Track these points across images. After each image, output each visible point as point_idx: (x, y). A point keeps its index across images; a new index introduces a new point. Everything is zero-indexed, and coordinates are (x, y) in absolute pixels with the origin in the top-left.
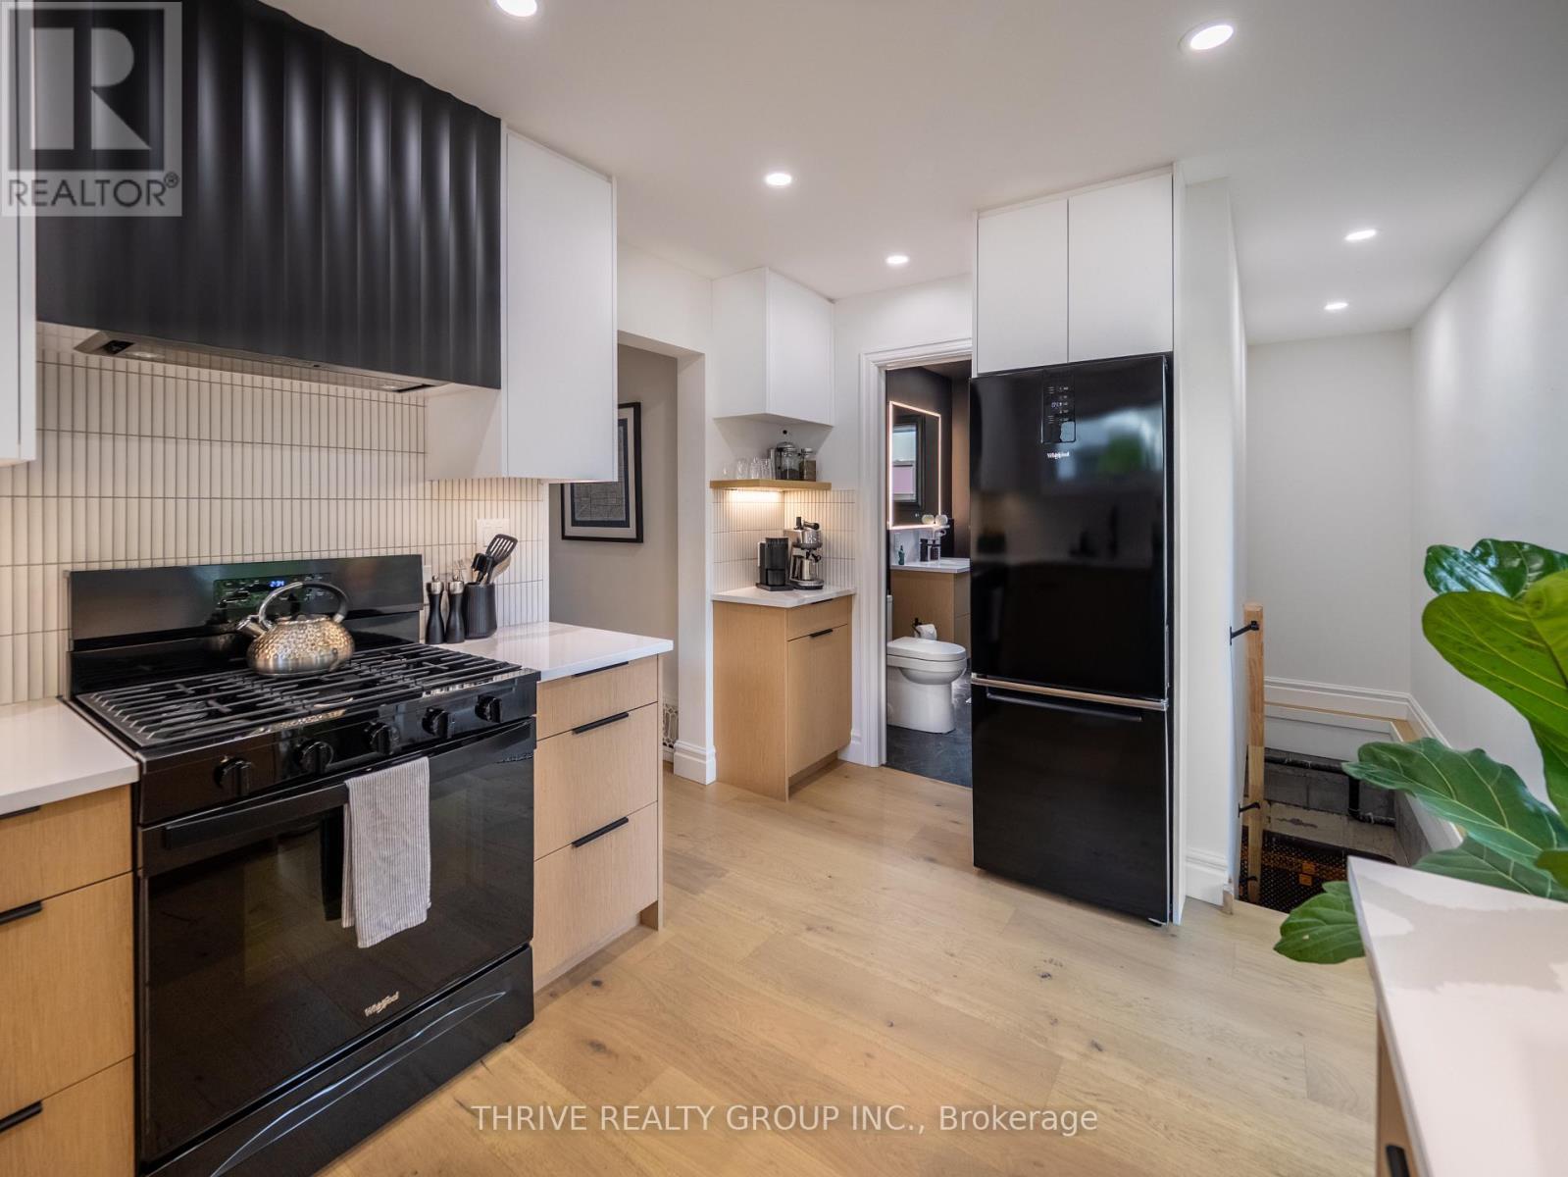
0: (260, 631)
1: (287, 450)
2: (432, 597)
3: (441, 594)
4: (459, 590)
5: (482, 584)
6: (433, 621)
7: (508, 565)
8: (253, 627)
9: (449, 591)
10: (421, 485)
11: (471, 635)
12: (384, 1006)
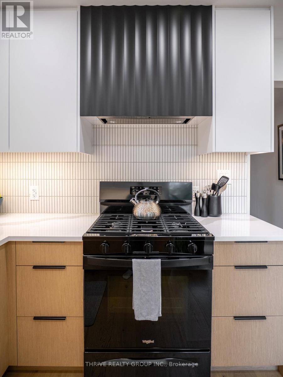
0: (135, 203)
1: (153, 147)
2: (196, 198)
3: (200, 198)
4: (205, 197)
5: (216, 196)
6: (197, 207)
7: (225, 189)
8: (133, 202)
9: (202, 197)
10: (195, 157)
11: (211, 215)
12: (149, 343)
